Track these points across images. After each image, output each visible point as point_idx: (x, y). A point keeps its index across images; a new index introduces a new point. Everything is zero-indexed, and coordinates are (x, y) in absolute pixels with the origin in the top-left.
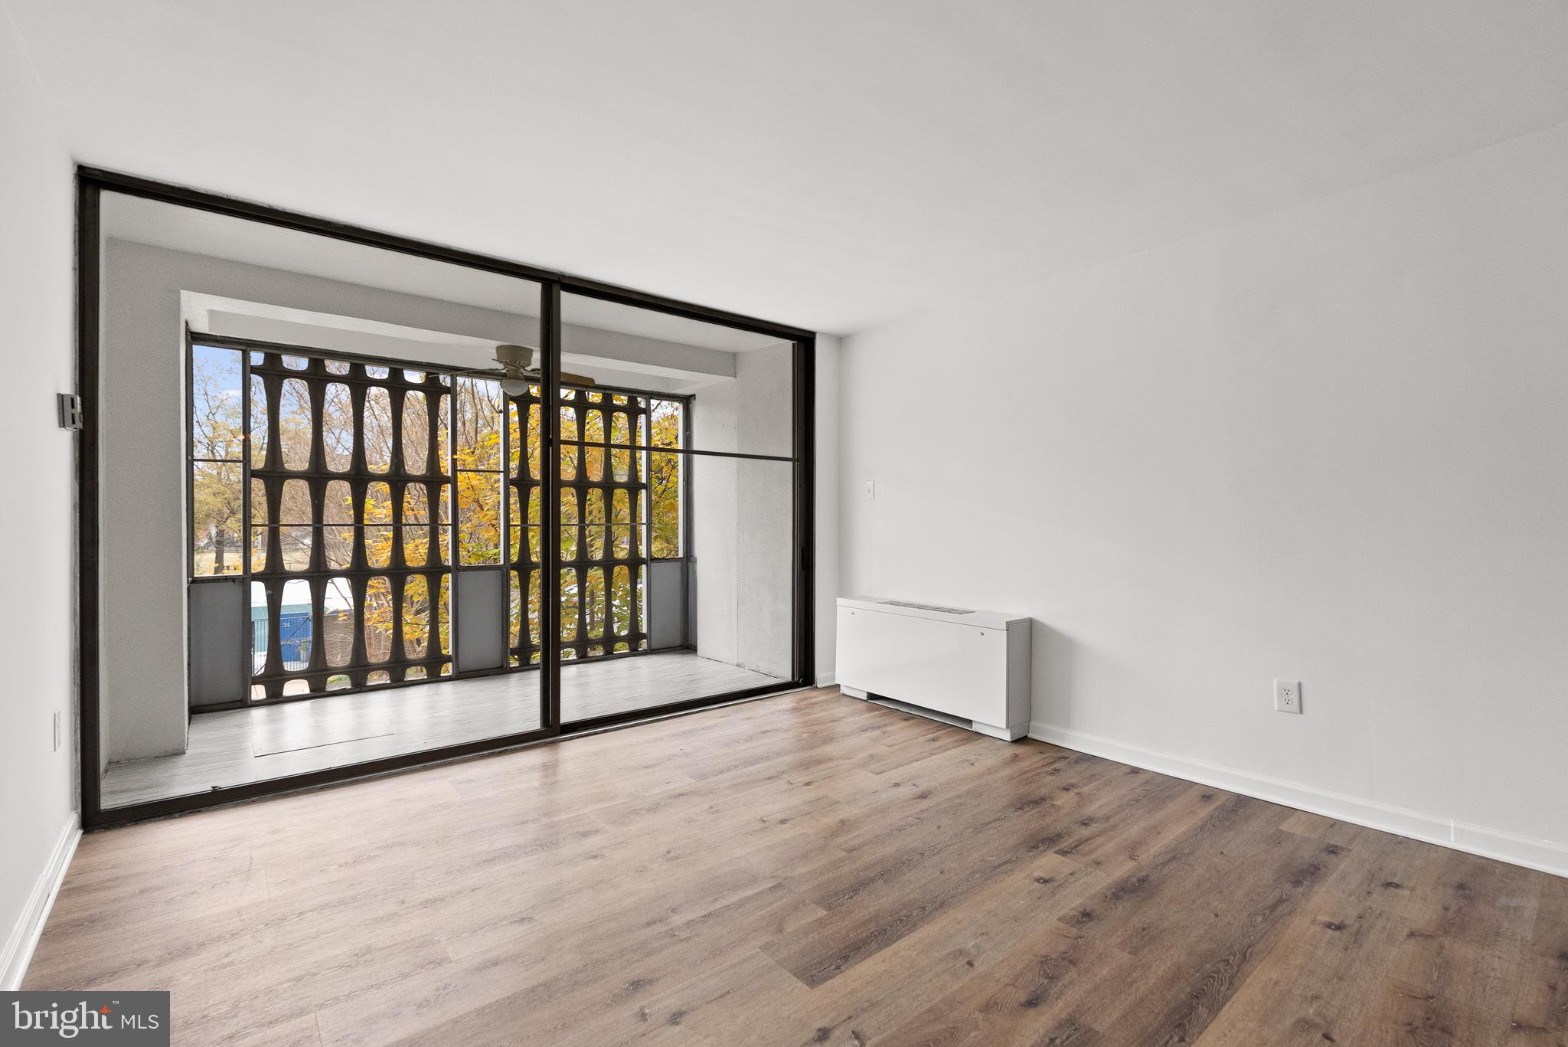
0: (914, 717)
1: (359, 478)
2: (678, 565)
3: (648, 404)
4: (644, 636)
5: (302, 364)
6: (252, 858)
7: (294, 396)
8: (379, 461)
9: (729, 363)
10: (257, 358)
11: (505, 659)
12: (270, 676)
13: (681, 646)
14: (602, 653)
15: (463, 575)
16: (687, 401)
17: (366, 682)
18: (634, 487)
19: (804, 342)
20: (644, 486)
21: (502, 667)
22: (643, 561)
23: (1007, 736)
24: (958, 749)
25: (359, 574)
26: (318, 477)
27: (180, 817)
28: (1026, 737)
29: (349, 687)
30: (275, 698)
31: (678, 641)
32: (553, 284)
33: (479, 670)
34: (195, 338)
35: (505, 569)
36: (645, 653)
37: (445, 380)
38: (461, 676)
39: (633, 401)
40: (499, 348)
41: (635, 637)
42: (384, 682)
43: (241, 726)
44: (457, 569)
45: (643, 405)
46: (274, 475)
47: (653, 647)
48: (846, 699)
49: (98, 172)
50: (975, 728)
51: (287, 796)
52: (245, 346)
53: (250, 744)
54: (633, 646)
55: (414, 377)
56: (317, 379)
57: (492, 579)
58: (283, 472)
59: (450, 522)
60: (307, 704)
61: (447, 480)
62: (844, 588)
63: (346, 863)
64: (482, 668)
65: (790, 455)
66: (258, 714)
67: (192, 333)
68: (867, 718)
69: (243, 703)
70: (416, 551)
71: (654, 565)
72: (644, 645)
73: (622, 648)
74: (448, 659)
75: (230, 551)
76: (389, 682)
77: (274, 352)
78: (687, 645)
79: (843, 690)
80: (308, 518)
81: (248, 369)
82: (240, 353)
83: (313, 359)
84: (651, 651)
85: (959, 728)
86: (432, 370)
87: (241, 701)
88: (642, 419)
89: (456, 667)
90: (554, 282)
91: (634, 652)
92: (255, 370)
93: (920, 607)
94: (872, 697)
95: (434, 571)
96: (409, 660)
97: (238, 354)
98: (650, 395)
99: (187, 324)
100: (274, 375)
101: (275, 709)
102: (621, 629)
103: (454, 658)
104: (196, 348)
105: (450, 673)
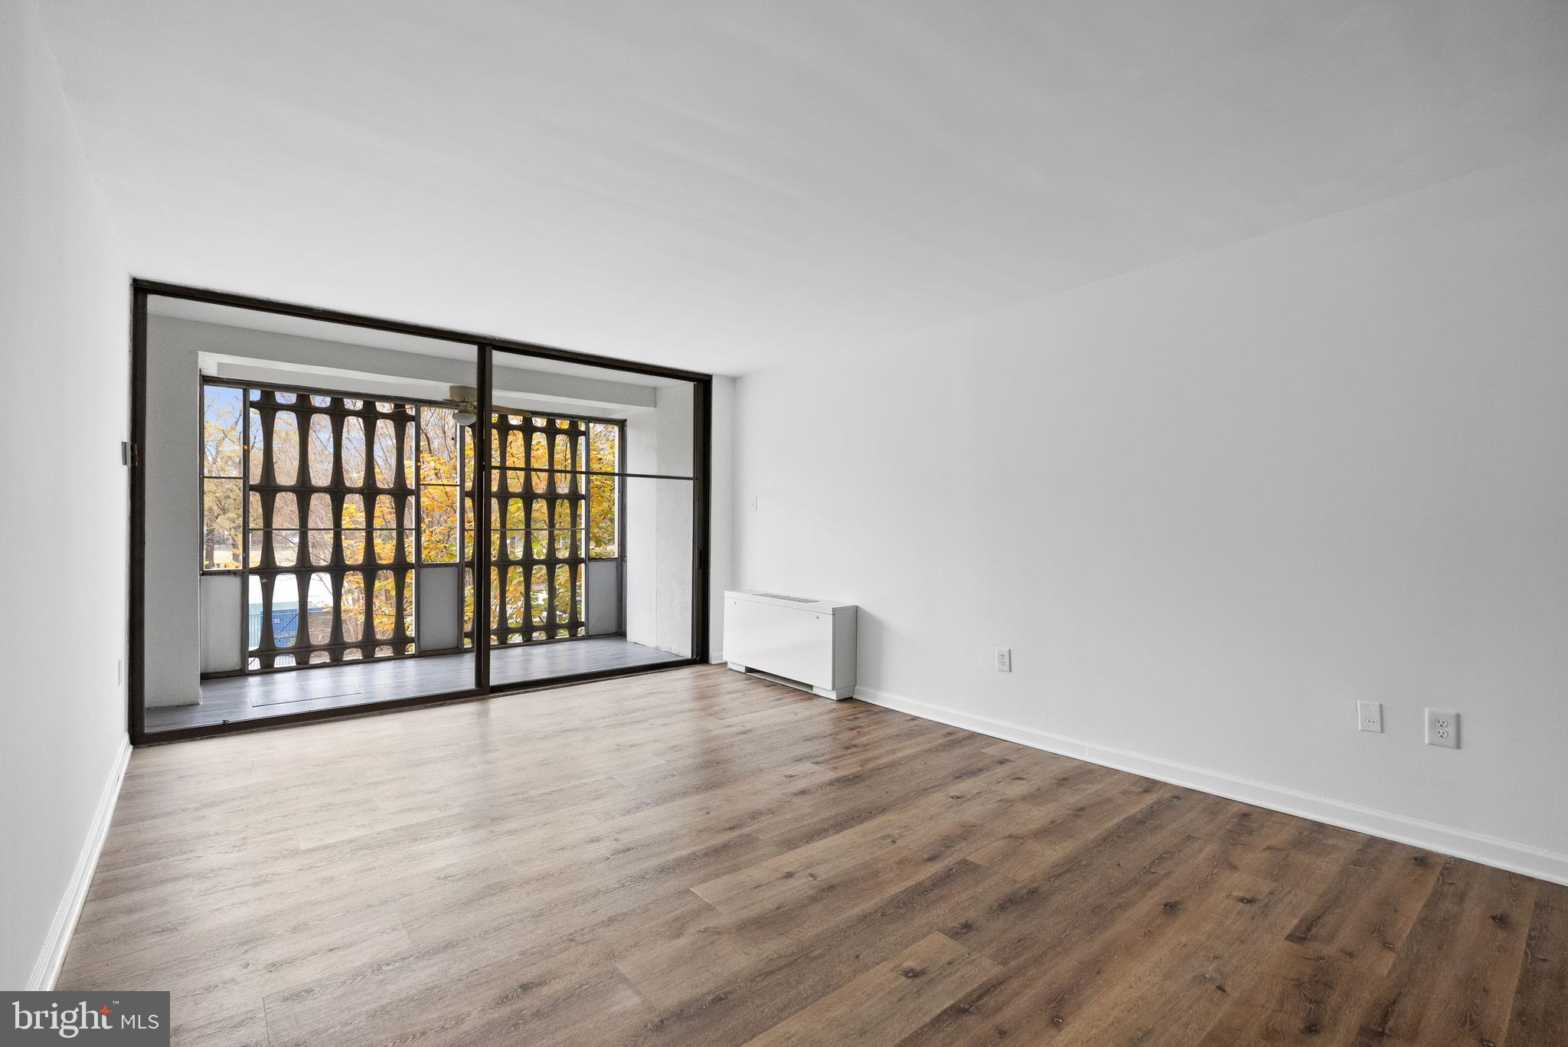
0: (775, 684)
1: (338, 491)
2: (613, 564)
3: (588, 428)
4: (582, 624)
5: (291, 398)
6: (253, 762)
7: (286, 423)
8: (355, 476)
9: (652, 398)
10: (255, 395)
11: (460, 641)
12: (264, 651)
13: (615, 633)
14: (544, 638)
15: (424, 571)
16: (622, 424)
17: (342, 658)
18: (574, 497)
19: (703, 384)
20: (583, 497)
21: (458, 648)
22: (582, 561)
23: (833, 696)
24: (792, 705)
25: (338, 569)
26: (304, 490)
27: (201, 739)
28: (851, 698)
29: (328, 661)
30: (268, 669)
31: (614, 630)
32: (486, 346)
33: (437, 650)
34: (207, 380)
35: (460, 567)
36: (583, 638)
37: (411, 411)
38: (422, 654)
39: (574, 424)
40: (452, 388)
41: (574, 625)
42: (357, 658)
43: (241, 688)
44: (419, 565)
45: (582, 428)
46: (268, 489)
47: (590, 634)
48: (732, 672)
49: (146, 284)
50: (815, 691)
51: (277, 729)
52: (246, 385)
53: (249, 699)
54: (573, 632)
55: (384, 408)
56: (304, 411)
57: (450, 575)
58: (275, 487)
59: (414, 527)
60: (294, 674)
61: (411, 492)
62: (735, 584)
63: (318, 765)
64: (440, 648)
65: (691, 475)
66: (254, 681)
67: (203, 376)
68: (741, 685)
69: (242, 673)
70: (385, 551)
71: (592, 564)
72: (581, 631)
73: (564, 634)
74: (412, 640)
75: (220, 549)
76: (361, 658)
77: (268, 391)
78: (619, 633)
79: (730, 666)
80: (296, 524)
81: (248, 404)
82: (241, 391)
83: (301, 395)
84: (588, 637)
85: (802, 691)
86: (399, 402)
87: (240, 670)
88: (582, 440)
89: (418, 647)
90: (487, 344)
91: (574, 637)
92: (253, 405)
93: (784, 598)
94: (749, 670)
95: (400, 567)
96: (378, 640)
97: (239, 392)
98: (589, 420)
99: (200, 371)
100: (268, 408)
101: (267, 677)
102: (563, 617)
103: (416, 640)
104: (206, 387)
105: (413, 652)
